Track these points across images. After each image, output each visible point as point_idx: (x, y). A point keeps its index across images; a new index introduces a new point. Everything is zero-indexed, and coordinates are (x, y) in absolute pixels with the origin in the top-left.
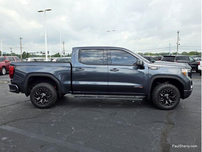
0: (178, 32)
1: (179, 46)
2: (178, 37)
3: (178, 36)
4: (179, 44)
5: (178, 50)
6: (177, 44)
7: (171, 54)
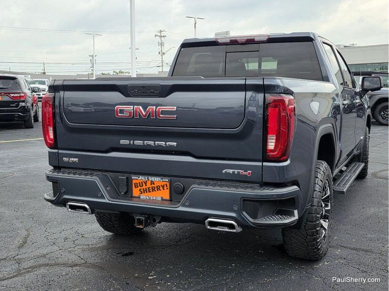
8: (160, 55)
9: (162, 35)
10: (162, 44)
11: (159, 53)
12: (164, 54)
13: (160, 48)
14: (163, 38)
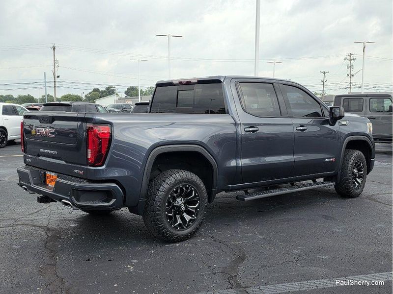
0: (54, 49)
1: (57, 80)
2: (54, 59)
3: (54, 56)
4: (58, 77)
5: (55, 90)
6: (54, 76)
7: (58, 100)
8: (349, 77)
9: (352, 58)
10: (351, 67)
11: (348, 75)
12: (353, 76)
13: (349, 71)
14: (352, 61)
